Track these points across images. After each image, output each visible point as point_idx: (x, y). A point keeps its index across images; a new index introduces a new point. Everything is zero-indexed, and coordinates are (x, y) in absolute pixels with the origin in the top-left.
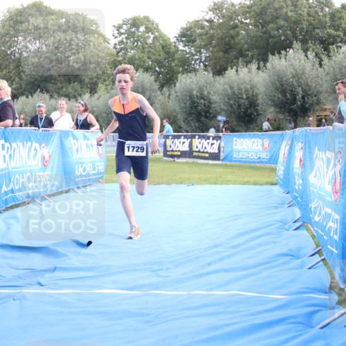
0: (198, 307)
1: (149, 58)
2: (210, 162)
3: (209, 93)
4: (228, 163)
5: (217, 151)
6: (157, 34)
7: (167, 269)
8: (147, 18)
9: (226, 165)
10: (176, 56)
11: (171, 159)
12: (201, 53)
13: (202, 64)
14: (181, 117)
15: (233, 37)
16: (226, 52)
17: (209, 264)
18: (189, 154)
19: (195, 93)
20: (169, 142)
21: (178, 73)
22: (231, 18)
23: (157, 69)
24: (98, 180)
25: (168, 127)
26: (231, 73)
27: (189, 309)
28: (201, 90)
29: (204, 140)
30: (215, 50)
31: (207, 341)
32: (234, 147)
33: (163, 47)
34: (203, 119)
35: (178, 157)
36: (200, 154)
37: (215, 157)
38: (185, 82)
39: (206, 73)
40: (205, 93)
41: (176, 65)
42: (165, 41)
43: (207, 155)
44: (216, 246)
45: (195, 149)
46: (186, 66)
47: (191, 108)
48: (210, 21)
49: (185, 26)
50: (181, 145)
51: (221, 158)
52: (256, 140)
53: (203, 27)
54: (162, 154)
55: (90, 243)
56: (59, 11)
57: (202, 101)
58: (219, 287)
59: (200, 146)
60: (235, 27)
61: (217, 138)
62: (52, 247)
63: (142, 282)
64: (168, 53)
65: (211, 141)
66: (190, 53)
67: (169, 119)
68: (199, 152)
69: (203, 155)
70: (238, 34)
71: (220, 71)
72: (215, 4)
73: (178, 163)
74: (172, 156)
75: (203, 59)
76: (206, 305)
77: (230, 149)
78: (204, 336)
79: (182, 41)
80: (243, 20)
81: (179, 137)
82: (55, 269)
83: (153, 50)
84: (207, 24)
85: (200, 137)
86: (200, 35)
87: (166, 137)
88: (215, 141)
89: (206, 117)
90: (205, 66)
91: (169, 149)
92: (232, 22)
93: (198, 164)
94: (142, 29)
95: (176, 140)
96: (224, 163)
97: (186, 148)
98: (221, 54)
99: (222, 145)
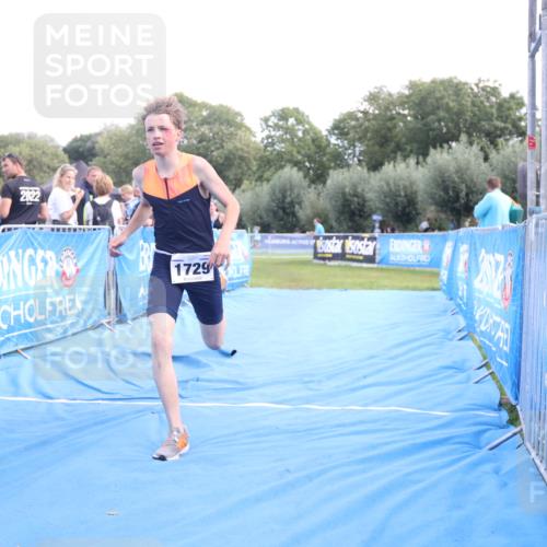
0: (353, 424)
1: (299, 152)
2: (365, 265)
3: (363, 190)
4: (384, 266)
5: (371, 253)
6: (307, 126)
7: (319, 382)
8: (297, 110)
9: (382, 269)
10: (328, 150)
11: (322, 262)
12: (355, 147)
13: (356, 159)
14: (332, 216)
15: (389, 130)
16: (382, 145)
17: (365, 377)
18: (341, 256)
19: (347, 190)
20: (320, 243)
21: (330, 168)
22: (387, 109)
23: (307, 164)
24: (241, 285)
25: (320, 227)
26: (388, 168)
27: (344, 425)
28: (355, 186)
29: (357, 242)
30: (371, 143)
31: (363, 461)
32: (391, 249)
33: (313, 141)
34: (357, 218)
35: (329, 259)
36: (354, 257)
37: (370, 259)
38: (336, 178)
39: (359, 168)
40: (359, 190)
41: (328, 160)
42: (315, 133)
43: (361, 258)
44: (372, 357)
45: (347, 251)
46: (339, 160)
47: (344, 206)
48: (365, 113)
49: (337, 118)
50: (332, 246)
51: (377, 260)
52: (415, 241)
53: (357, 119)
54: (312, 257)
55: (234, 352)
56: (203, 103)
57: (356, 199)
58: (376, 402)
59: (353, 248)
60: (392, 118)
61: (373, 239)
62: (194, 356)
63: (291, 396)
64: (319, 147)
65: (365, 242)
66: (343, 146)
67: (320, 217)
68: (353, 254)
69: (357, 257)
70: (395, 127)
71: (375, 166)
72: (371, 94)
73: (331, 266)
74: (324, 259)
75: (357, 153)
76: (362, 422)
77: (386, 252)
78: (361, 456)
79: (334, 134)
80: (401, 111)
81: (330, 238)
82: (198, 380)
83: (302, 144)
84: (360, 115)
85: (354, 238)
86: (354, 127)
87: (317, 238)
88: (370, 243)
89: (361, 216)
90: (359, 160)
91: (319, 251)
92: (389, 113)
93: (351, 267)
94: (292, 121)
95: (327, 241)
96: (380, 266)
97: (338, 250)
98: (377, 148)
99: (378, 246)
